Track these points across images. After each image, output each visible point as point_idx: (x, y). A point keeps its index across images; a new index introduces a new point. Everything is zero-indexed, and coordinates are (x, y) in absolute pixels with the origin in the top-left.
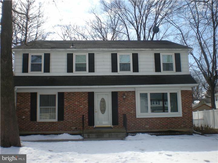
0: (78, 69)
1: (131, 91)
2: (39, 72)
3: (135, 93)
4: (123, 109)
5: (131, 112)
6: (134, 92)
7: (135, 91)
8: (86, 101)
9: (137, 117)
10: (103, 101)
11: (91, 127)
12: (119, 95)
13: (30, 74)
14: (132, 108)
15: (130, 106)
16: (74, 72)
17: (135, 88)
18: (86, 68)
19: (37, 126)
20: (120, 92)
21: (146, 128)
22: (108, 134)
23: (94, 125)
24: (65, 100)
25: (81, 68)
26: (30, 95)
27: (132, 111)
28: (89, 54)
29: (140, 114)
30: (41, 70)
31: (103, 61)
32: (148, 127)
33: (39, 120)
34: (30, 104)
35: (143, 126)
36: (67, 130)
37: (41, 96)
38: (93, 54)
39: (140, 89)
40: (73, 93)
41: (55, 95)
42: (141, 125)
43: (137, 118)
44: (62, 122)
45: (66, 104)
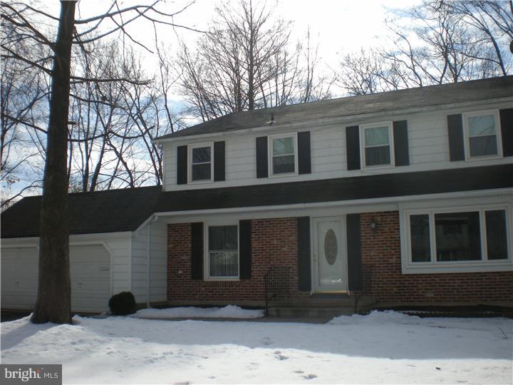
0: (278, 170)
1: (390, 212)
2: (208, 181)
3: (398, 215)
4: (372, 253)
5: (391, 261)
6: (396, 214)
7: (398, 212)
8: (294, 238)
9: (404, 271)
10: (331, 236)
11: (304, 293)
12: (363, 222)
13: (192, 185)
14: (393, 251)
15: (389, 246)
16: (269, 177)
17: (396, 203)
18: (293, 165)
19: (203, 289)
20: (365, 214)
21: (428, 298)
22: (317, 309)
23: (310, 289)
24: (253, 235)
25: (283, 166)
26: (190, 228)
27: (392, 258)
28: (299, 133)
29: (409, 266)
30: (209, 178)
31: (330, 147)
32: (432, 295)
33: (207, 277)
34: (190, 245)
35: (420, 293)
36: (256, 300)
37: (211, 229)
38: (308, 133)
39: (409, 206)
40: (269, 221)
41: (236, 226)
42: (415, 290)
43: (405, 275)
44: (247, 281)
45: (254, 244)
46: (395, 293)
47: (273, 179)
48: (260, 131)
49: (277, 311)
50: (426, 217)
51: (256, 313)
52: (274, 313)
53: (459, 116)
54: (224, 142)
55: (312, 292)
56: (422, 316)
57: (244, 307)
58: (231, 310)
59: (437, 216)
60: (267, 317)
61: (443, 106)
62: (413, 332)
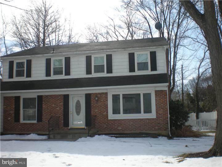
0: (56, 73)
1: (104, 93)
2: (23, 78)
3: (107, 94)
4: (96, 110)
5: (104, 114)
6: (106, 94)
7: (107, 93)
8: (62, 104)
9: (109, 118)
10: (78, 103)
11: (66, 128)
12: (92, 97)
13: (16, 79)
14: (105, 110)
15: (103, 108)
16: (51, 76)
17: (107, 89)
18: (62, 71)
19: (20, 126)
20: (93, 93)
21: (119, 129)
22: (71, 135)
23: (68, 126)
24: (43, 102)
25: (58, 72)
26: (14, 99)
27: (104, 113)
28: (65, 58)
29: (111, 116)
30: (24, 76)
31: (79, 64)
32: (121, 128)
33: (22, 121)
34: (14, 107)
35: (116, 128)
36: (45, 131)
37: (24, 99)
38: (69, 58)
39: (112, 90)
40: (51, 96)
41: (36, 98)
42: (114, 126)
43: (110, 120)
44: (40, 123)
45: (44, 106)
46: (105, 127)
47: (53, 77)
48: (48, 56)
49: (54, 136)
50: (119, 95)
51: (44, 137)
52: (53, 137)
53: (134, 54)
54: (31, 60)
55: (69, 127)
56: (116, 137)
57: (39, 135)
58: (33, 136)
59: (123, 95)
60: (49, 139)
61: (127, 49)
62: (113, 144)
